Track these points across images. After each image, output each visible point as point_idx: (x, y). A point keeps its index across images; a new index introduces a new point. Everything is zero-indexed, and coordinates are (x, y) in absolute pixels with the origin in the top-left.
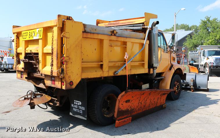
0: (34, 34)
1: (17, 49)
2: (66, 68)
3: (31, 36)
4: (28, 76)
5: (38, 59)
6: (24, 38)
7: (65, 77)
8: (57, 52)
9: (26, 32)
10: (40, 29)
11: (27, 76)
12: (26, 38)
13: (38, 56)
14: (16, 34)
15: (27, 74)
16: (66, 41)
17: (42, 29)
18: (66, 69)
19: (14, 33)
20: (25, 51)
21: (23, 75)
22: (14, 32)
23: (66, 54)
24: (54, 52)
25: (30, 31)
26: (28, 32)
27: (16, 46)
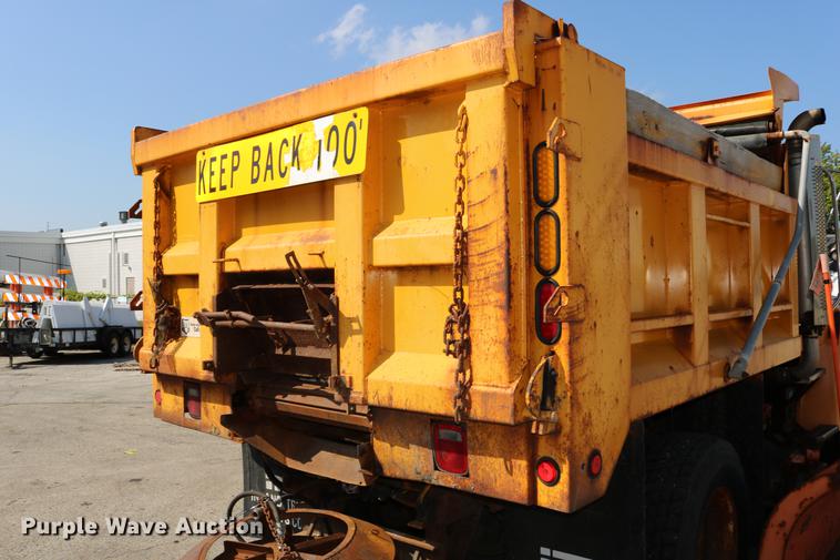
0: (295, 154)
1: (158, 256)
2: (572, 365)
3: (269, 167)
4: (234, 407)
5: (335, 309)
6: (215, 184)
7: (566, 430)
8: (508, 253)
9: (229, 149)
10: (342, 120)
11: (228, 410)
12: (226, 182)
13: (333, 290)
14: (152, 174)
15: (228, 399)
16: (569, 178)
17: (364, 113)
18: (572, 374)
19: (140, 169)
20: (221, 265)
21: (198, 400)
22: (139, 161)
23: (570, 265)
24: (473, 260)
25: (262, 141)
26: (245, 147)
27: (157, 239)
